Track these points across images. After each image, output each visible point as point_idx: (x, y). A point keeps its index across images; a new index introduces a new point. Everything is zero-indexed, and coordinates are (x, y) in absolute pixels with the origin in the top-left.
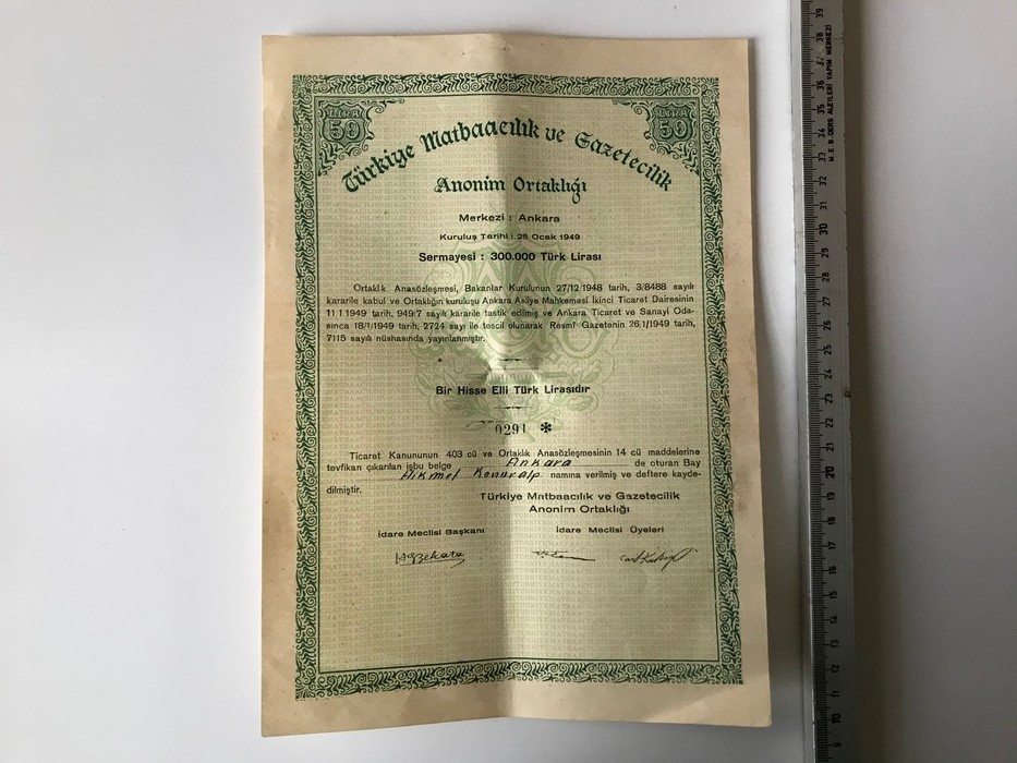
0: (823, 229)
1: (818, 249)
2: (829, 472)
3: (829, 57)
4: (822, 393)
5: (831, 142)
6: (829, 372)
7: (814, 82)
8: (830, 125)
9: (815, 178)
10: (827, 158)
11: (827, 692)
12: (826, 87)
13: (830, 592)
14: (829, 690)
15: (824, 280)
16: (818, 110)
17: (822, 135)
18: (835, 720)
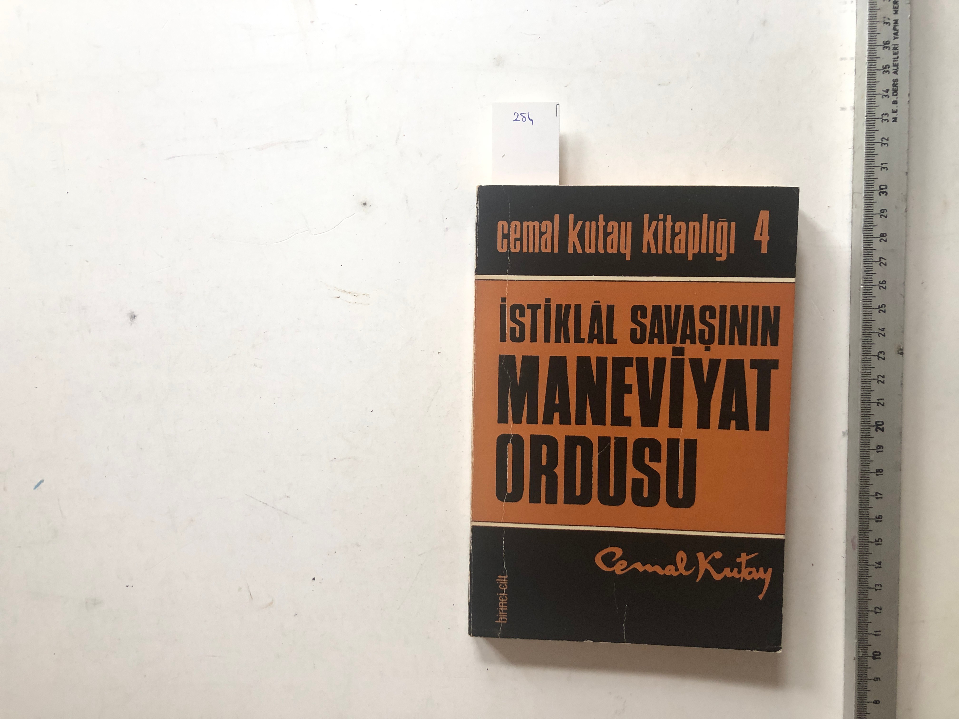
0: (883, 190)
1: (877, 209)
2: (879, 426)
3: (896, 17)
4: (875, 351)
5: (895, 102)
6: (883, 330)
7: (880, 40)
8: (894, 85)
9: (878, 138)
10: (890, 118)
11: (870, 631)
12: (892, 47)
13: (875, 539)
14: (871, 630)
15: (882, 240)
16: (883, 71)
17: (886, 96)
18: (876, 657)
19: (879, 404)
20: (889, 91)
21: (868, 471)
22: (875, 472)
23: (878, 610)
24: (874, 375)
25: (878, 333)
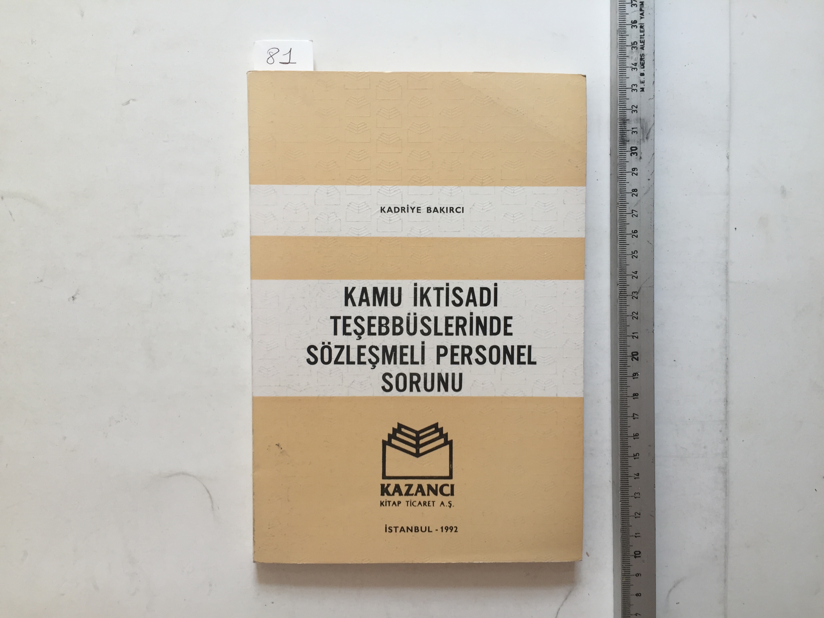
0: (633, 151)
1: (629, 169)
2: (635, 356)
4: (628, 291)
5: (642, 74)
6: (636, 273)
7: (629, 20)
8: (641, 59)
10: (639, 88)
11: (631, 534)
12: (639, 26)
13: (634, 454)
14: (632, 532)
15: (633, 195)
16: (631, 47)
17: (634, 69)
18: (637, 556)
19: (634, 337)
20: (637, 65)
21: (626, 396)
22: (632, 396)
23: (638, 515)
24: (629, 312)
25: (632, 276)
